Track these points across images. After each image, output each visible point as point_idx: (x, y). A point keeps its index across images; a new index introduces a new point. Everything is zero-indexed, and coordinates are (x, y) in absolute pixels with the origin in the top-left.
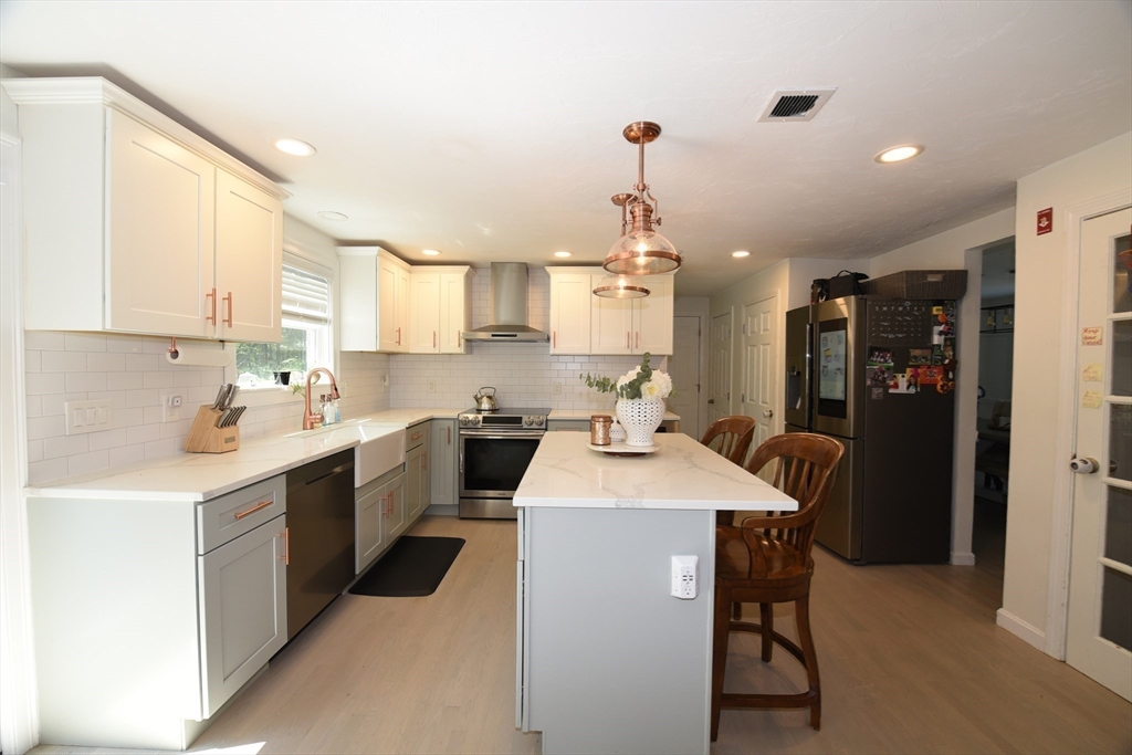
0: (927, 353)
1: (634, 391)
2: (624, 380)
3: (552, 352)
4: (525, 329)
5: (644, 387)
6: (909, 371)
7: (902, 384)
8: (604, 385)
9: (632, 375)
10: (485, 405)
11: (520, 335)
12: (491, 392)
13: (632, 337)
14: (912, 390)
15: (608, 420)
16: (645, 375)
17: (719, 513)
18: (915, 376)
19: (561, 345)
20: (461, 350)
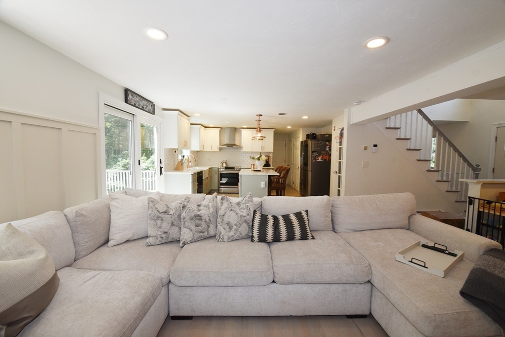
0: (325, 152)
1: (259, 159)
2: (257, 157)
3: (242, 151)
4: (235, 145)
5: (260, 158)
6: (321, 156)
7: (320, 159)
8: (253, 158)
9: (258, 156)
10: (224, 165)
11: (234, 147)
12: (226, 161)
13: (263, 148)
14: (322, 160)
15: (254, 165)
16: (261, 156)
17: (269, 176)
18: (322, 157)
19: (245, 149)
20: (218, 150)
